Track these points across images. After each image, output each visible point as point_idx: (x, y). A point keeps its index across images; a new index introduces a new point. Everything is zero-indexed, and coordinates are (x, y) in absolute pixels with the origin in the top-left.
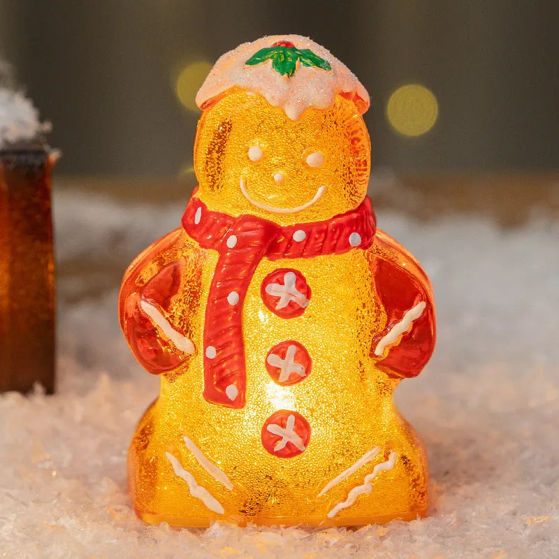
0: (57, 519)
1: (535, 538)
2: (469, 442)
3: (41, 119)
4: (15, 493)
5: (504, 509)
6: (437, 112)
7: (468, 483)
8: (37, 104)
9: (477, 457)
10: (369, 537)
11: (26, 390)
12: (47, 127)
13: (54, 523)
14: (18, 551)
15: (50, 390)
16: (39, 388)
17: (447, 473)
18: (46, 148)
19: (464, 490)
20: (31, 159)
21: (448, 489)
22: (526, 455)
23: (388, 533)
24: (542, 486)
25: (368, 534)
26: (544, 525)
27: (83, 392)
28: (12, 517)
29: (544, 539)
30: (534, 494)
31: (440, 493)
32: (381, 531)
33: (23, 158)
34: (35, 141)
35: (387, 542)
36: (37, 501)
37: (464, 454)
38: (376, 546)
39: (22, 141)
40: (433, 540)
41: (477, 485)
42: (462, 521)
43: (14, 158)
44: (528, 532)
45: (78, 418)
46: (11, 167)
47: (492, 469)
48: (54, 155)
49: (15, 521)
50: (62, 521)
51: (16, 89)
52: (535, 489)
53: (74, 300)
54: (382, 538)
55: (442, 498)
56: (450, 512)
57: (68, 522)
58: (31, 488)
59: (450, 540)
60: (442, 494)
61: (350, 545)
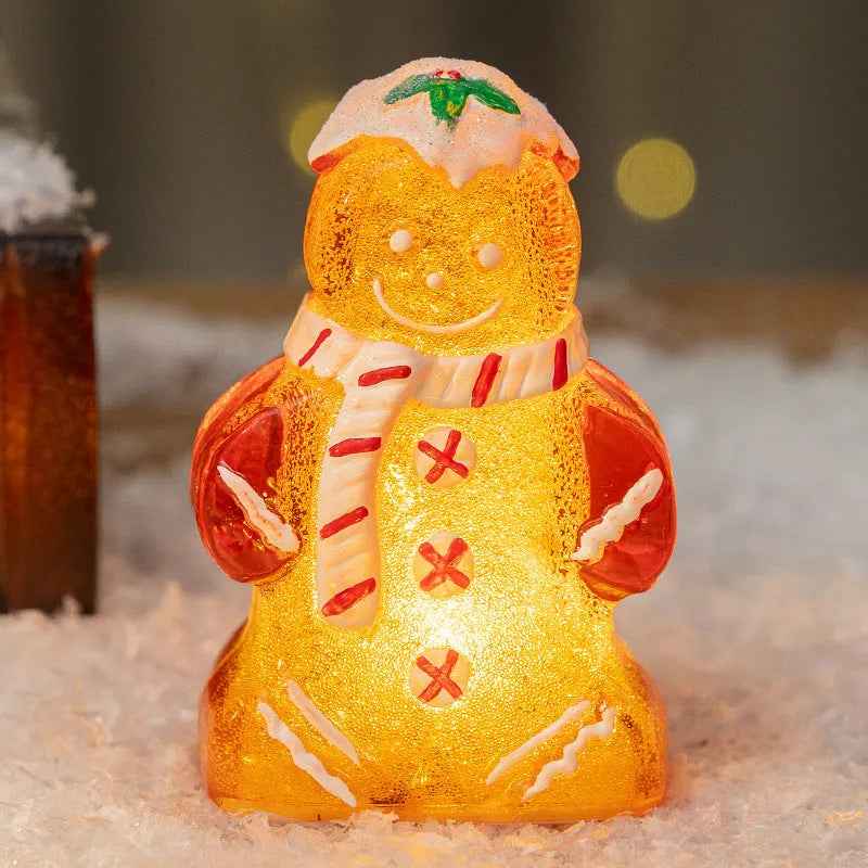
0: (98, 808)
1: (842, 845)
2: (738, 696)
3: (79, 187)
4: (33, 766)
5: (793, 800)
6: (693, 182)
7: (736, 759)
8: (72, 164)
9: (751, 718)
10: (582, 841)
11: (51, 608)
12: (88, 198)
13: (92, 814)
14: (36, 857)
15: (88, 608)
16: (71, 605)
17: (704, 743)
18: (86, 231)
19: (730, 770)
20: (63, 249)
21: (707, 769)
22: (829, 715)
23: (613, 837)
24: (851, 764)
25: (581, 837)
26: (856, 825)
27: (140, 611)
28: (29, 804)
29: (854, 847)
30: (841, 777)
31: (694, 774)
32: (602, 831)
33: (51, 246)
34: (69, 220)
35: (610, 850)
36: (68, 781)
37: (730, 713)
38: (593, 856)
39: (48, 221)
40: (682, 846)
41: (750, 762)
42: (728, 817)
43: (36, 246)
44: (829, 836)
45: (132, 651)
46: (33, 259)
47: (775, 737)
48: (98, 243)
49: (32, 810)
50: (105, 812)
51: (40, 139)
52: (842, 769)
53: (127, 469)
54: (602, 843)
55: (699, 781)
56: (708, 804)
57: (115, 813)
58: (56, 760)
59: (707, 846)
60: (698, 776)
61: (553, 854)
